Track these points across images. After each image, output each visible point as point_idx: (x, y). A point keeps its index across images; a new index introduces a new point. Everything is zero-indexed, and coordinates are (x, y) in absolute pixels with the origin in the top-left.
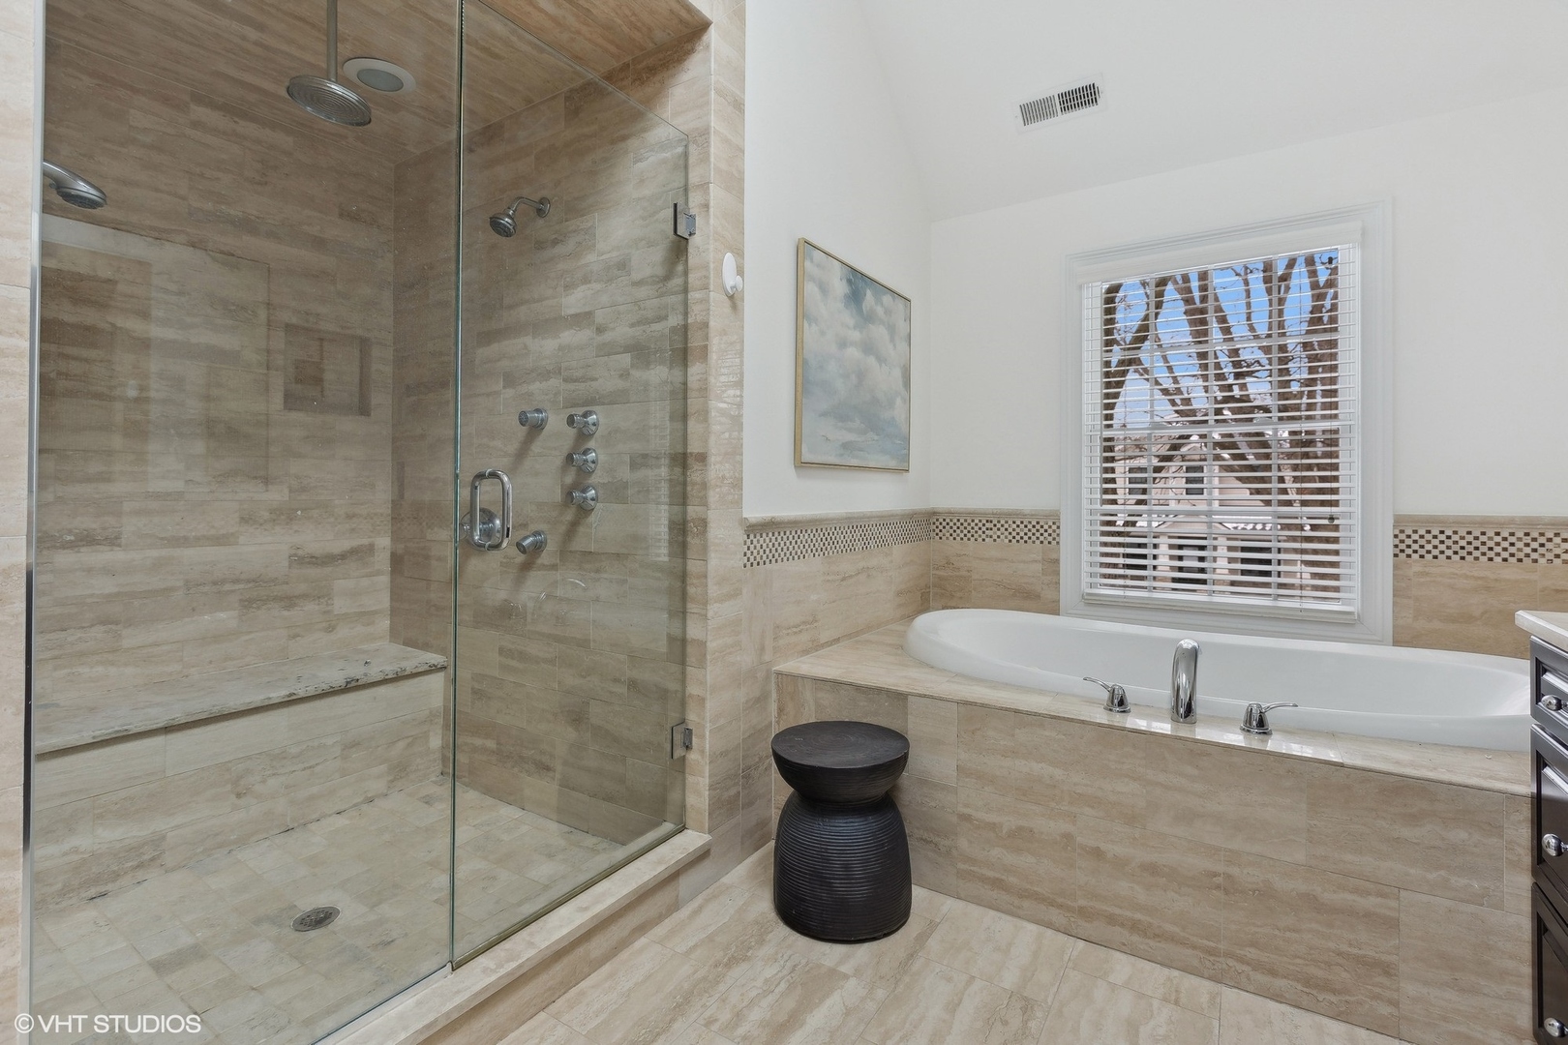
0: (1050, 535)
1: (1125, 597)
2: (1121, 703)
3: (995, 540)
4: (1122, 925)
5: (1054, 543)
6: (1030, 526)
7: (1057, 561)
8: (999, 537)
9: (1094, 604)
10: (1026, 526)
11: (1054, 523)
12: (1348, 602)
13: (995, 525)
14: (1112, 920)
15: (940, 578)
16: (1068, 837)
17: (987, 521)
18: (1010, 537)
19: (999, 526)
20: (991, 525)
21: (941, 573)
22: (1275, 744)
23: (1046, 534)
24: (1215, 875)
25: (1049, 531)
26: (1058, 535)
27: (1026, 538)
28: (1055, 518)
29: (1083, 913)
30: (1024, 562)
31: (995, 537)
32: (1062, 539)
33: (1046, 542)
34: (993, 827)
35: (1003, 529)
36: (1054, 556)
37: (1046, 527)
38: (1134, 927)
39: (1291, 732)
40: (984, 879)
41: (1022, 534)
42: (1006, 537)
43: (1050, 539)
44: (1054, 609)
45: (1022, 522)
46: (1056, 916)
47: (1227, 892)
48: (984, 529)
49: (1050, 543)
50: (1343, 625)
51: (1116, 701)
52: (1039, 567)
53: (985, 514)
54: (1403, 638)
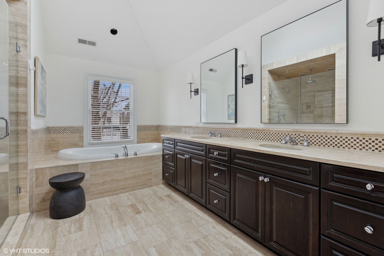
0: (81, 131)
1: (97, 142)
2: (118, 156)
3: (67, 133)
4: (121, 189)
5: (82, 133)
6: (76, 130)
7: (83, 137)
8: (68, 132)
9: (91, 144)
10: (75, 130)
11: (82, 129)
12: (131, 139)
13: (67, 130)
14: (119, 189)
15: (50, 144)
16: (112, 179)
17: (65, 129)
18: (71, 132)
19: (68, 130)
20: (66, 130)
21: (51, 142)
22: (138, 156)
23: (80, 131)
24: (133, 176)
25: (81, 130)
26: (83, 131)
27: (75, 132)
28: (82, 128)
29: (115, 191)
30: (75, 138)
31: (67, 132)
32: (84, 132)
33: (80, 133)
34: (98, 183)
35: (69, 131)
36: (82, 136)
37: (80, 130)
38: (123, 189)
39: (139, 154)
40: (96, 194)
41: (74, 131)
42: (70, 132)
43: (81, 132)
44: (82, 146)
45: (74, 129)
46: (110, 193)
47: (135, 178)
48: (63, 131)
49: (81, 133)
50: (131, 142)
51: (117, 156)
52: (78, 138)
53: (64, 127)
54: (138, 143)
